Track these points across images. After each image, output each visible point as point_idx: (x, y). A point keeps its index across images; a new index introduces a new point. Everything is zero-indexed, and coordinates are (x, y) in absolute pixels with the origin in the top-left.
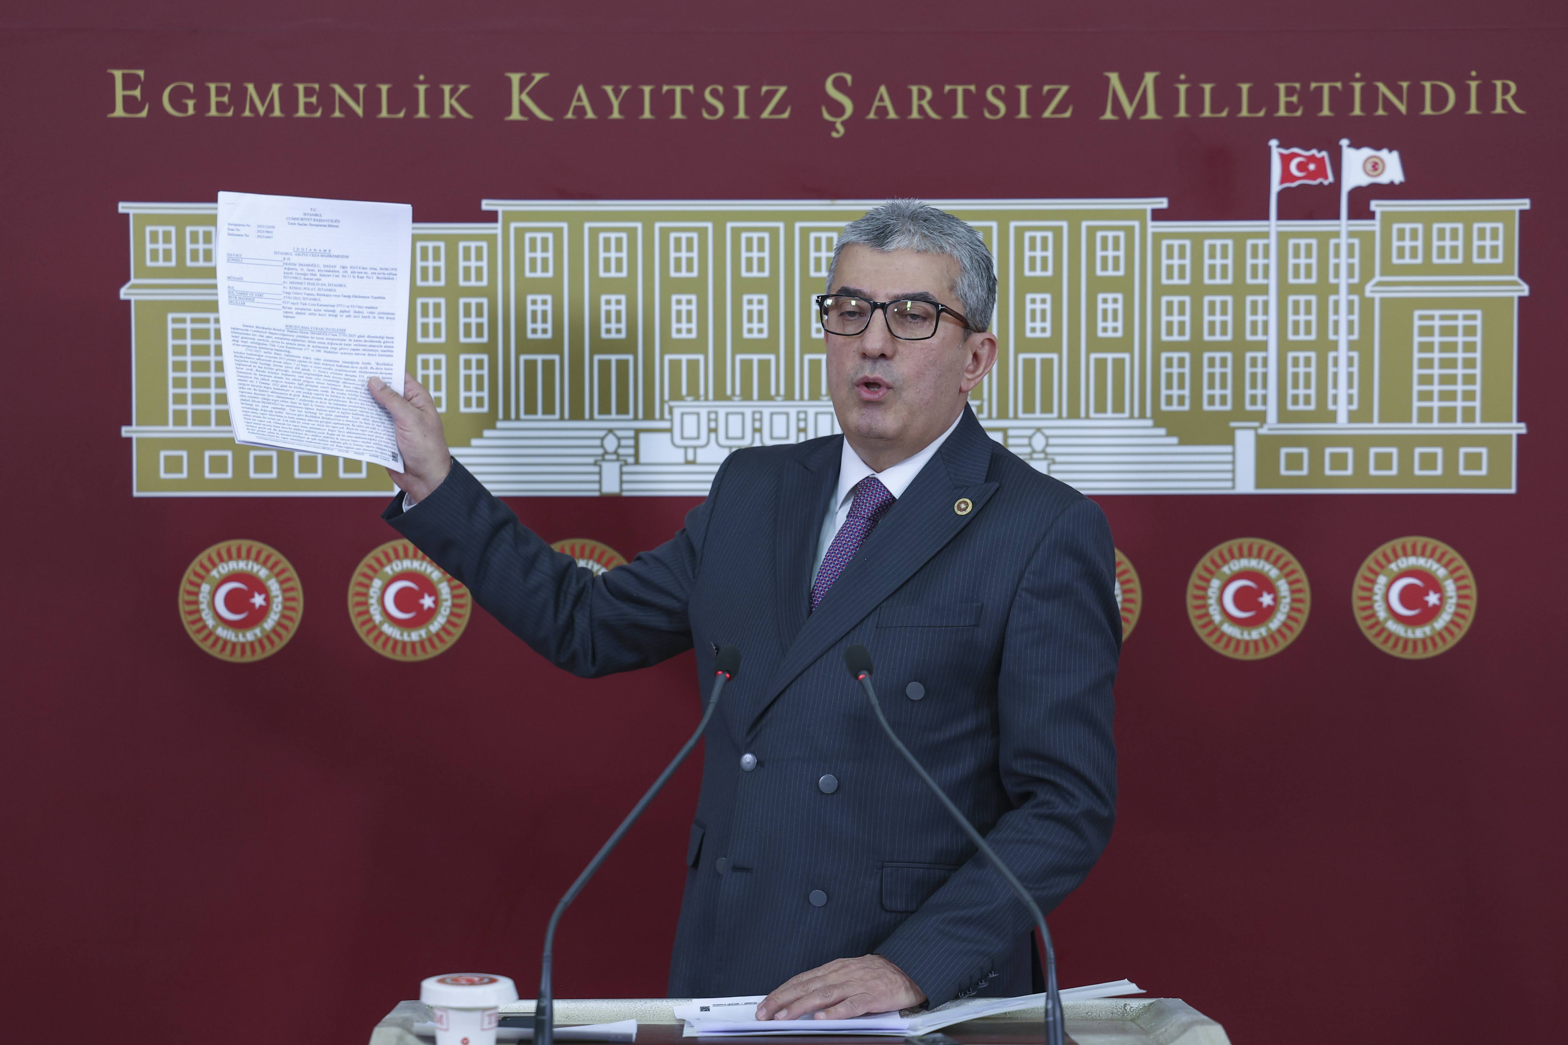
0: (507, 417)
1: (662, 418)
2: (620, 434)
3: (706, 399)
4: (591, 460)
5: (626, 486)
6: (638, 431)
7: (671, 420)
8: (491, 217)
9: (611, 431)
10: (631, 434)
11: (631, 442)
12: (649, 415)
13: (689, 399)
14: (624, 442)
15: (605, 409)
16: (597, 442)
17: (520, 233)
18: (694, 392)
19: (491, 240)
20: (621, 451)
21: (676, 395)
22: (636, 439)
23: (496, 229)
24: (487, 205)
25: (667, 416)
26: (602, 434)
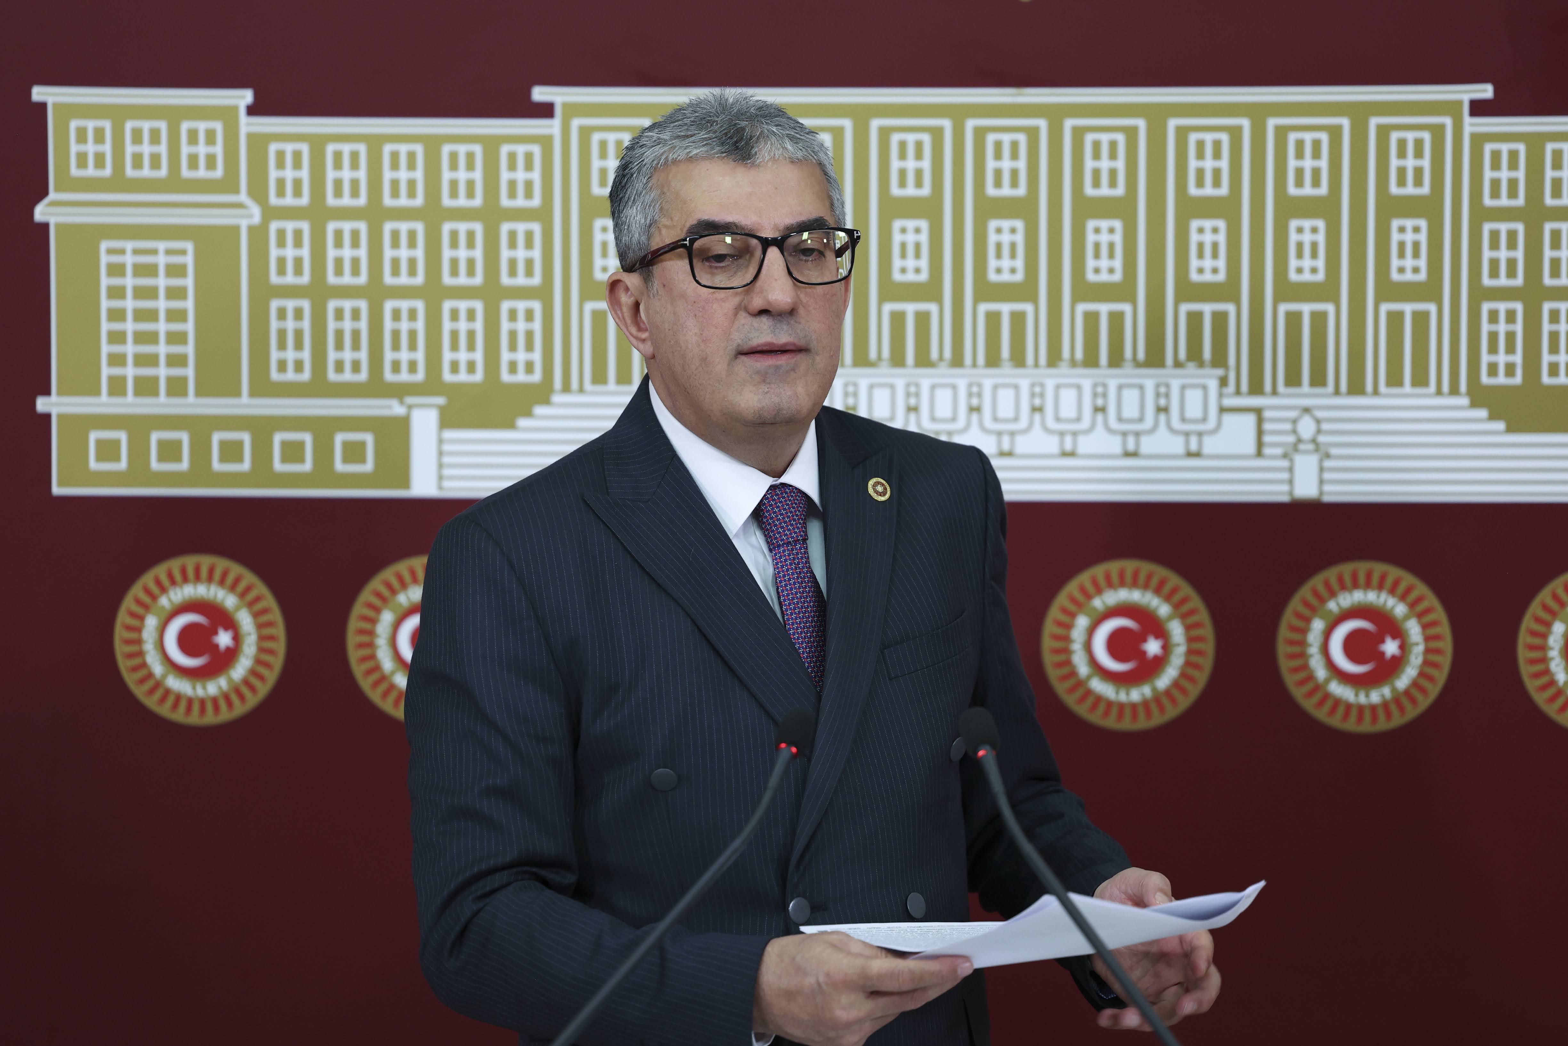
0: (566, 389)
17: (585, 133)
19: (546, 142)
23: (551, 127)
24: (540, 94)
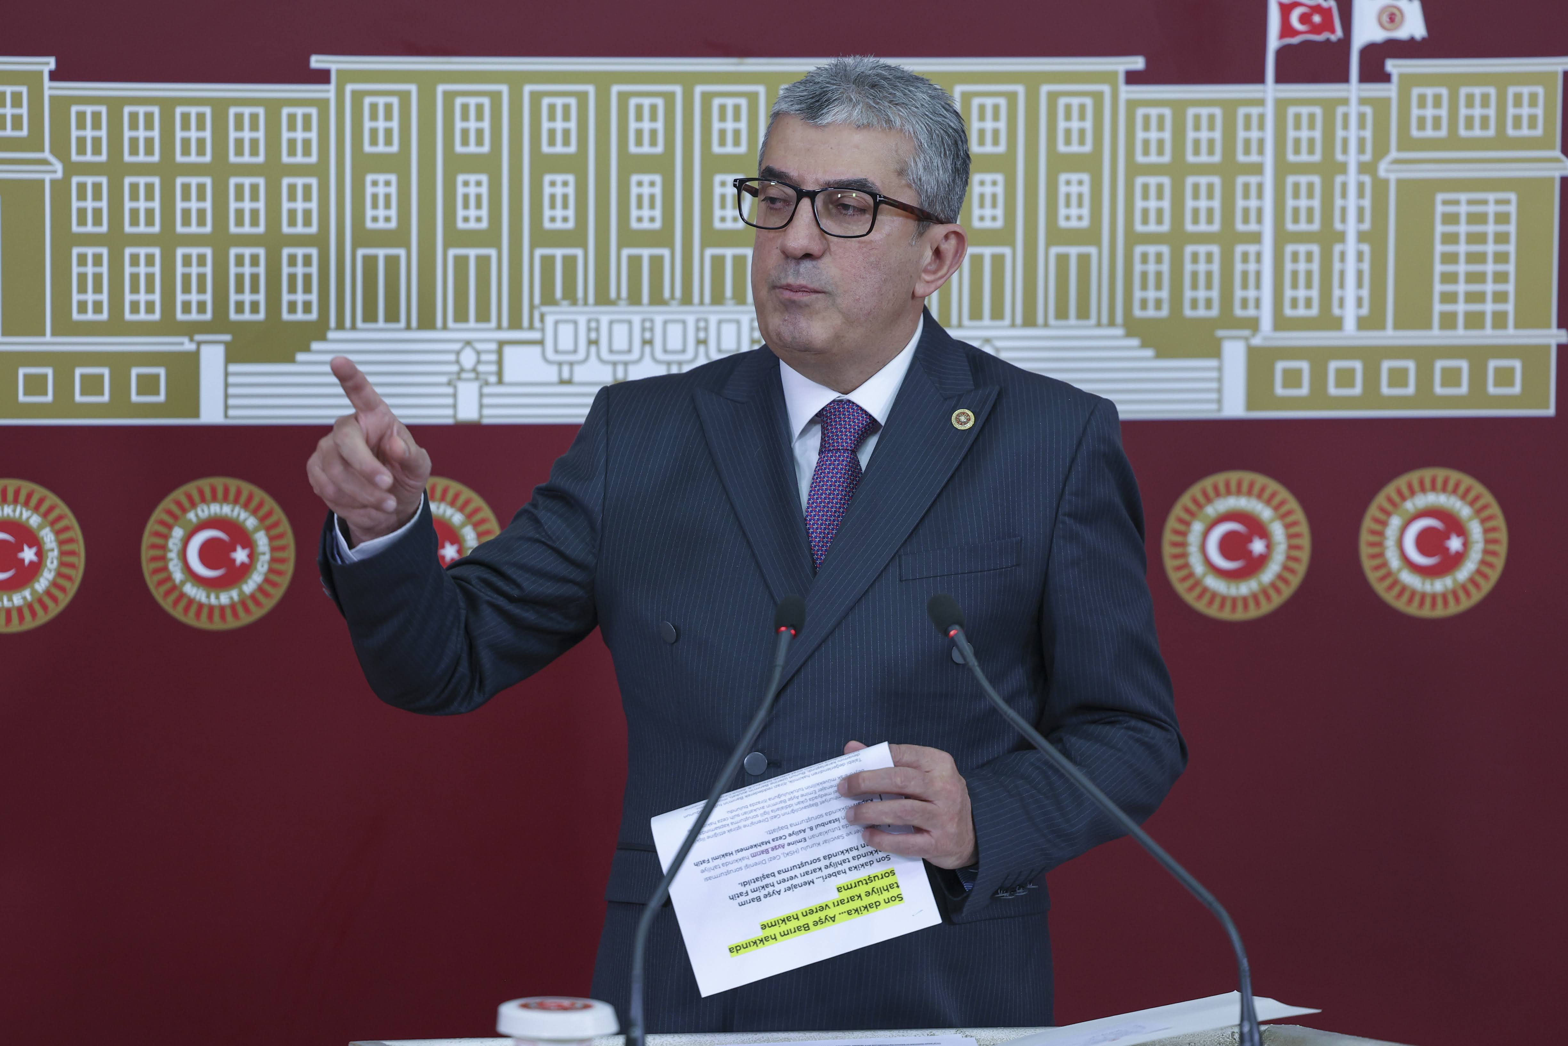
0: (340, 326)
1: (531, 327)
2: (480, 346)
3: (586, 303)
4: (444, 379)
5: (486, 412)
6: (502, 344)
7: (543, 330)
8: (323, 77)
9: (468, 343)
10: (493, 346)
11: (493, 357)
12: (515, 323)
13: (565, 303)
14: (484, 357)
15: (461, 316)
16: (452, 357)
17: (358, 97)
18: (570, 295)
19: (322, 105)
20: (481, 368)
21: (548, 299)
22: (500, 352)
23: (328, 92)
24: (317, 62)
25: (537, 324)
26: (457, 346)
